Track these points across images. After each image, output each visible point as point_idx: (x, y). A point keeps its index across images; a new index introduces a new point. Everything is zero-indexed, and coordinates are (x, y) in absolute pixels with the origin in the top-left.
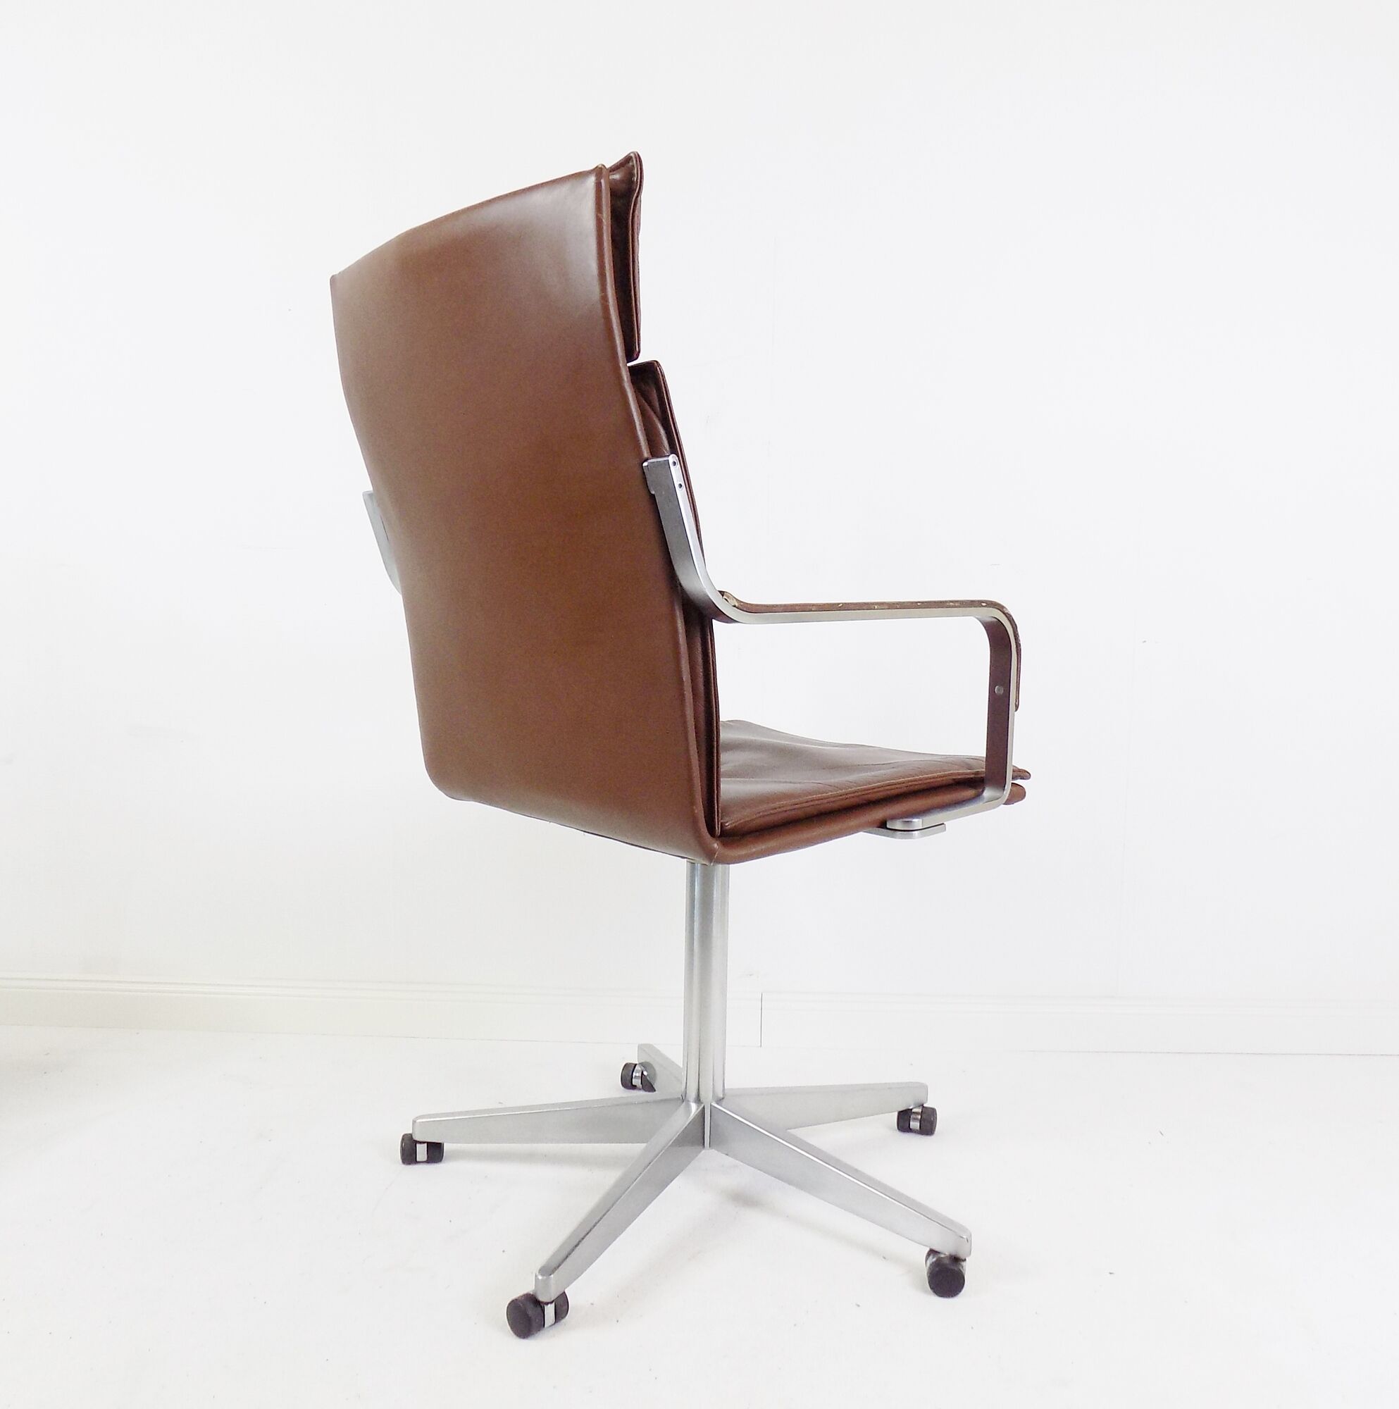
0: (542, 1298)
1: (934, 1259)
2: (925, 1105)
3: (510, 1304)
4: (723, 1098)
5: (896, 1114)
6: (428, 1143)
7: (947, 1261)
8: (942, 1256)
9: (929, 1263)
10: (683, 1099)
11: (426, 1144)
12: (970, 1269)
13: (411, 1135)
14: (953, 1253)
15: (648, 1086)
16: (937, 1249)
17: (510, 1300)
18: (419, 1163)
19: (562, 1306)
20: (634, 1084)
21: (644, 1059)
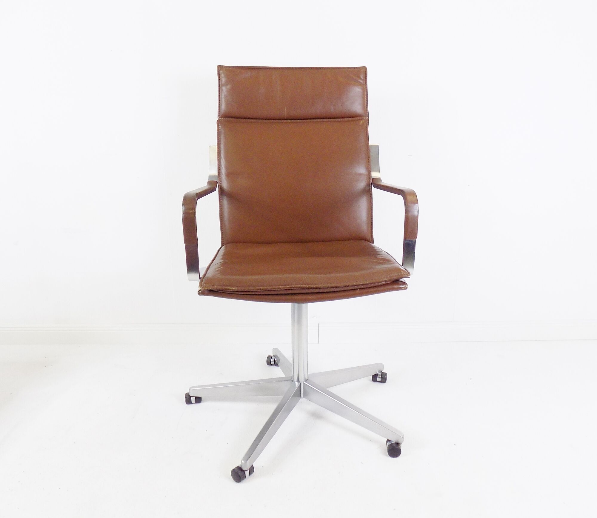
0: (244, 469)
1: (390, 444)
2: (382, 372)
3: (232, 470)
5: (372, 376)
6: (196, 397)
7: (394, 445)
8: (393, 442)
9: (388, 445)
10: (292, 380)
11: (195, 397)
12: (403, 447)
13: (189, 393)
14: (397, 441)
15: (277, 364)
16: (389, 439)
17: (233, 468)
18: (192, 403)
19: (251, 470)
20: (271, 364)
21: (275, 354)
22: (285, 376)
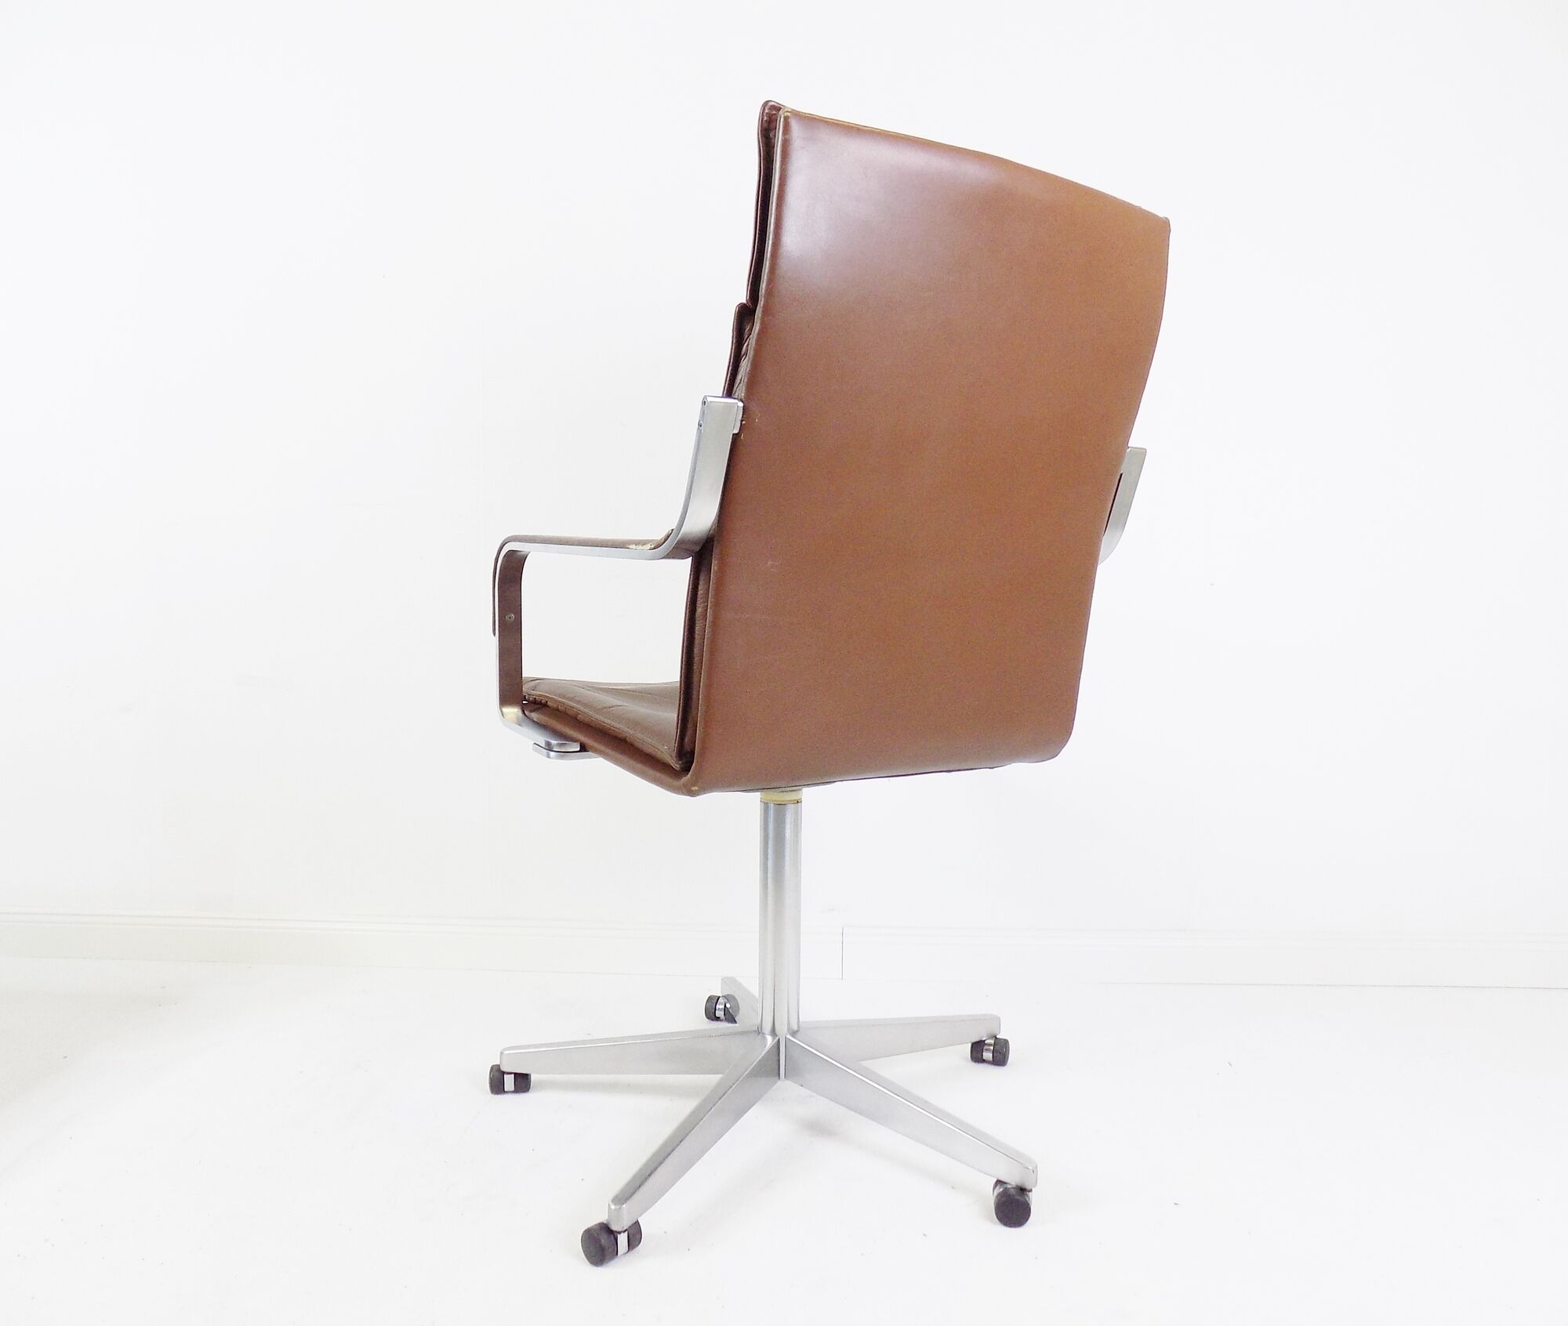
0: (614, 1228)
1: (1001, 1190)
2: (997, 1037)
3: (585, 1231)
4: (798, 1031)
5: (970, 1045)
6: (515, 1074)
7: (1013, 1192)
8: (1009, 1186)
9: (996, 1193)
10: (759, 1031)
11: (513, 1075)
12: (1035, 1200)
13: (498, 1066)
14: (1020, 1184)
15: (730, 1018)
16: (1001, 1179)
17: (586, 1228)
18: (507, 1092)
19: (635, 1235)
20: (717, 1015)
21: (726, 991)
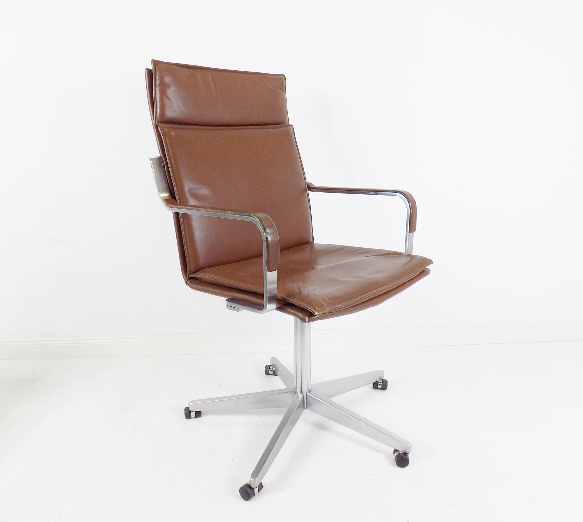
0: (253, 487)
1: (398, 454)
2: (383, 379)
3: (241, 488)
4: (311, 390)
5: (372, 384)
6: (195, 411)
7: (402, 455)
8: (400, 452)
9: (395, 455)
10: (295, 392)
13: (188, 407)
14: (404, 452)
15: (275, 374)
16: (396, 449)
18: (192, 418)
19: (260, 487)
20: (270, 373)
21: (273, 363)
22: (286, 388)
